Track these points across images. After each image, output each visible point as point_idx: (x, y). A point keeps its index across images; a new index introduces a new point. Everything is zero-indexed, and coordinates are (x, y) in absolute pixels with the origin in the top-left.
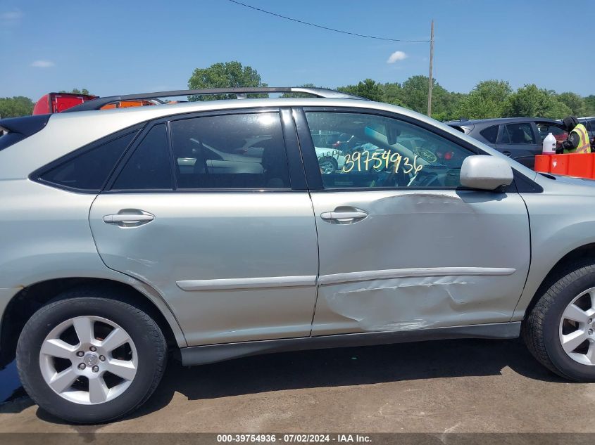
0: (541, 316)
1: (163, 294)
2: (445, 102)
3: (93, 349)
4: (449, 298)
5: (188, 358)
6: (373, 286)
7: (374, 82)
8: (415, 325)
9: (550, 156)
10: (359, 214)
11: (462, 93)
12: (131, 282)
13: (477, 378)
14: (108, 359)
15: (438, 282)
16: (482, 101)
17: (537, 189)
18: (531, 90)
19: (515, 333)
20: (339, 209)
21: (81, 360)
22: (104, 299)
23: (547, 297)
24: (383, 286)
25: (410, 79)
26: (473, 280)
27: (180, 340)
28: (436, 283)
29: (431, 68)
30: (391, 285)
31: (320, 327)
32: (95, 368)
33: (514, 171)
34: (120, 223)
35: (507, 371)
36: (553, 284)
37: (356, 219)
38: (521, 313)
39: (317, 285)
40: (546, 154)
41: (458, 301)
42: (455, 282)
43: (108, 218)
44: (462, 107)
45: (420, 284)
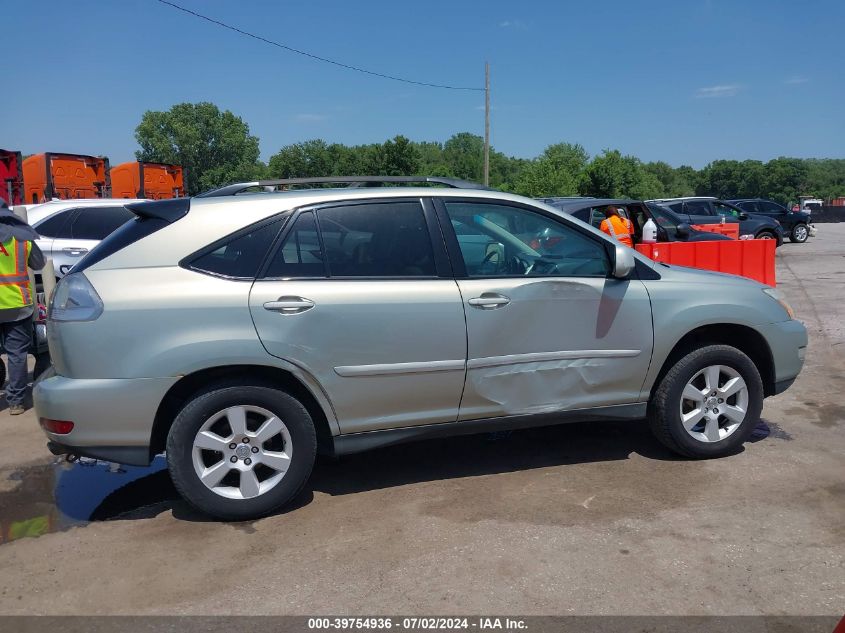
0: (664, 396)
1: (322, 380)
2: (503, 170)
3: (246, 441)
4: (582, 381)
5: (340, 447)
6: (515, 370)
7: (407, 140)
8: (551, 407)
9: (651, 244)
10: (502, 300)
11: (524, 158)
12: (291, 368)
13: (607, 463)
14: (261, 450)
15: (572, 365)
16: (553, 171)
17: (656, 276)
18: (613, 159)
19: (642, 413)
20: (484, 295)
21: (234, 452)
22: (261, 388)
23: (668, 378)
24: (525, 369)
25: (454, 137)
26: (603, 363)
27: (333, 427)
28: (571, 365)
29: (487, 125)
30: (530, 369)
31: (467, 411)
32: (247, 462)
33: (636, 261)
34: (280, 310)
35: (633, 455)
36: (673, 365)
37: (500, 305)
38: (647, 394)
39: (466, 369)
40: (646, 243)
41: (591, 382)
42: (587, 365)
43: (268, 305)
44: (527, 179)
45: (557, 367)
